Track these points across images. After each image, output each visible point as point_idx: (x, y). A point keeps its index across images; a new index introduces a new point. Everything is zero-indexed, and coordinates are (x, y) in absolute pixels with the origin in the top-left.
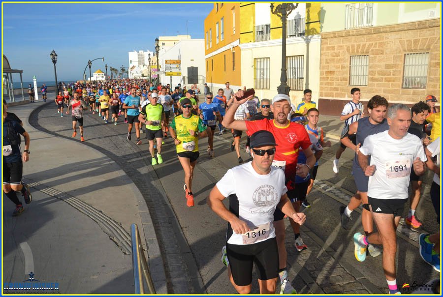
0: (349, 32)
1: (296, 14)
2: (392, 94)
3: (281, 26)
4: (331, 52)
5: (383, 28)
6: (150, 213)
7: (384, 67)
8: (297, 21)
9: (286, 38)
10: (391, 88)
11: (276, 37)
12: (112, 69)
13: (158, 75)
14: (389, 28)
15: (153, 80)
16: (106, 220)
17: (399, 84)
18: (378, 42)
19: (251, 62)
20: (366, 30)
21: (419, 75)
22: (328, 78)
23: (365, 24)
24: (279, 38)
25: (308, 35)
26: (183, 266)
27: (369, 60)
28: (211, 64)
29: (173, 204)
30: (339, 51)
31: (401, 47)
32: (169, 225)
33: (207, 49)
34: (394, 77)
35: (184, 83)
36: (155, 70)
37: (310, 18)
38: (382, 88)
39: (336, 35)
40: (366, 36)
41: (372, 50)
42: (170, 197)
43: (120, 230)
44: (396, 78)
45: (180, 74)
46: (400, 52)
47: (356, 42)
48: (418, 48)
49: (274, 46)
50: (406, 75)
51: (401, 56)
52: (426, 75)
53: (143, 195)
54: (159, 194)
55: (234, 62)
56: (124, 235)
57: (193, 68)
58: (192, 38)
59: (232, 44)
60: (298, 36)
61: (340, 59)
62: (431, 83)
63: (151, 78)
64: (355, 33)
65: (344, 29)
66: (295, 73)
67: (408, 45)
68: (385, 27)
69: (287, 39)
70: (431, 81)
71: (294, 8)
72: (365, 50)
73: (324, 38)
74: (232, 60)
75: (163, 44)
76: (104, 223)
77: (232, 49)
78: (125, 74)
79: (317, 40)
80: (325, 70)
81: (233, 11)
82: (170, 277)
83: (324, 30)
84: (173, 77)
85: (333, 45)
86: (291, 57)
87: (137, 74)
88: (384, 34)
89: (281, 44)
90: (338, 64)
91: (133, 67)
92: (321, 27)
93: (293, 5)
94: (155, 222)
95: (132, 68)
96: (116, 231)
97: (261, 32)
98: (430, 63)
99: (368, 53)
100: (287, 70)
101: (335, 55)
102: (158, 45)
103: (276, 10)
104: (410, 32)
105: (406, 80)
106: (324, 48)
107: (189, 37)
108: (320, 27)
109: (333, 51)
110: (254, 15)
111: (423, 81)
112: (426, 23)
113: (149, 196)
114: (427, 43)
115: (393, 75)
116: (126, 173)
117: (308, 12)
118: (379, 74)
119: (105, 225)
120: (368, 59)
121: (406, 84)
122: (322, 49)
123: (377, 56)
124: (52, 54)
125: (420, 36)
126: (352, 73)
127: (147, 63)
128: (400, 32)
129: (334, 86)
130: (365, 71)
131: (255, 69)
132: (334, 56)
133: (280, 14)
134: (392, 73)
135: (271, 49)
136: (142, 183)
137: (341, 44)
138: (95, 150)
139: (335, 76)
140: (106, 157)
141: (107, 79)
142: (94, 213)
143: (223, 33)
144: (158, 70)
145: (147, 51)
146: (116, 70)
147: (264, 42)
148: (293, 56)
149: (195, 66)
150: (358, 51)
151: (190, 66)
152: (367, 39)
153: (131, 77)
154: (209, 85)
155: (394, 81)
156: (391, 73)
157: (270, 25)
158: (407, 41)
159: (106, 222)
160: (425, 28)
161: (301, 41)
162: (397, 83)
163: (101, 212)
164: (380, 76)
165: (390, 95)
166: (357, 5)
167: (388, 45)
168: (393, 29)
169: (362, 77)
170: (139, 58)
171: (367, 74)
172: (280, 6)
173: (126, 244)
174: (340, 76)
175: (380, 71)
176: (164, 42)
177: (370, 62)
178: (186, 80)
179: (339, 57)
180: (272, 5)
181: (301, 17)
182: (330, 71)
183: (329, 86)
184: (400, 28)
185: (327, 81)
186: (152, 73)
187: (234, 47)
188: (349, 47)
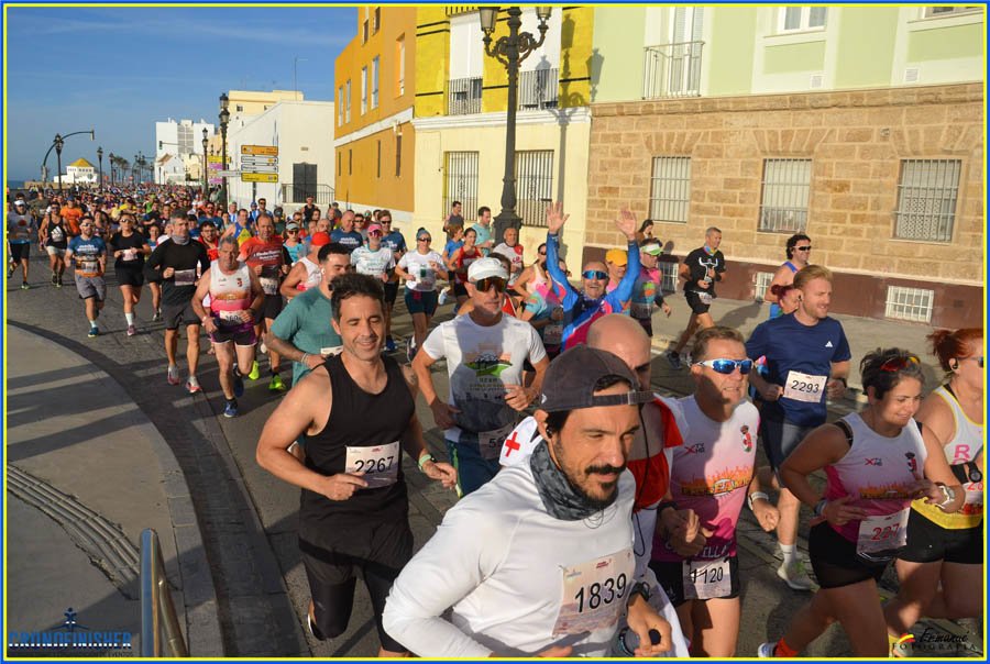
0: (651, 106)
1: (540, 60)
2: (738, 243)
3: (507, 83)
4: (612, 146)
5: (721, 102)
6: (193, 499)
7: (722, 185)
8: (542, 74)
9: (515, 110)
10: (735, 230)
11: (493, 108)
12: (114, 159)
13: (224, 179)
14: (734, 102)
15: (212, 190)
16: (83, 518)
17: (752, 223)
18: (711, 130)
19: (438, 160)
20: (686, 104)
21: (792, 205)
22: (605, 202)
23: (685, 92)
24: (501, 110)
25: (565, 106)
26: (267, 626)
27: (692, 167)
28: (346, 160)
29: (249, 480)
30: (628, 145)
31: (756, 145)
32: (238, 528)
33: (339, 125)
34: (743, 206)
35: (285, 201)
36: (218, 167)
37: (571, 70)
39: (625, 110)
40: (685, 117)
41: (698, 148)
42: (242, 462)
43: (117, 541)
44: (746, 208)
45: (276, 179)
46: (754, 155)
47: (666, 127)
48: (791, 149)
49: (491, 126)
50: (767, 203)
51: (757, 163)
52: (805, 205)
53: (177, 457)
54: (218, 455)
55: (399, 156)
56: (126, 550)
57: (305, 166)
58: (305, 99)
59: (396, 117)
60: (543, 108)
61: (631, 164)
62: (813, 223)
63: (207, 185)
64: (663, 108)
65: (640, 99)
66: (533, 189)
67: (771, 141)
68: (725, 100)
69: (517, 114)
70: (816, 219)
71: (535, 45)
72: (683, 147)
73: (599, 115)
74: (395, 154)
75: (239, 109)
76: (80, 524)
77: (395, 130)
78: (144, 172)
79: (584, 120)
80: (598, 186)
81: (400, 44)
83: (600, 98)
84: (258, 184)
85: (615, 132)
86: (525, 152)
87: (173, 175)
88: (723, 116)
89: (507, 123)
90: (627, 174)
91: (167, 157)
92: (594, 93)
93: (532, 40)
94: (204, 522)
95: (163, 160)
96: (108, 543)
97: (462, 95)
98: (813, 180)
99: (690, 152)
100: (515, 181)
101: (620, 153)
102: (226, 109)
103: (496, 48)
104: (775, 114)
105: (767, 214)
106: (598, 135)
107: (300, 96)
108: (590, 92)
109: (617, 145)
110: (447, 57)
111: (799, 218)
112: (805, 98)
113: (192, 460)
114: (808, 140)
115: (741, 202)
116: (138, 404)
117: (566, 57)
118: (712, 200)
119: (80, 529)
120: (690, 167)
121: (766, 222)
122: (592, 140)
123: (709, 160)
125: (793, 125)
126: (657, 194)
127: (199, 148)
128: (754, 113)
130: (684, 191)
131: (446, 175)
132: (618, 156)
133: (505, 58)
134: (738, 200)
135: (483, 132)
136: (176, 433)
137: (634, 131)
138: (62, 347)
139: (619, 198)
141: (100, 179)
142: (55, 501)
143: (377, 91)
144: (225, 167)
145: (199, 122)
146: (125, 162)
147: (469, 117)
148: (530, 152)
149: (310, 162)
150: (668, 148)
151: (299, 161)
152: (688, 123)
153: (160, 179)
155: (742, 215)
156: (736, 197)
157: (481, 80)
158: (769, 132)
159: (84, 522)
160: (804, 108)
161: (548, 118)
162: (748, 219)
163: (73, 498)
164: (714, 204)
165: (733, 244)
166: (669, 51)
167: (731, 138)
168: (741, 106)
169: (677, 203)
170: (180, 136)
171: (687, 198)
172: (504, 38)
173: (130, 576)
174: (630, 200)
175: (715, 193)
176: (240, 104)
177: (692, 171)
178: (290, 192)
179: (628, 159)
180: (488, 36)
181: (550, 65)
182: (610, 188)
183: (607, 221)
184: (756, 105)
185: (601, 210)
186: (210, 175)
187: (400, 125)
188: (650, 137)
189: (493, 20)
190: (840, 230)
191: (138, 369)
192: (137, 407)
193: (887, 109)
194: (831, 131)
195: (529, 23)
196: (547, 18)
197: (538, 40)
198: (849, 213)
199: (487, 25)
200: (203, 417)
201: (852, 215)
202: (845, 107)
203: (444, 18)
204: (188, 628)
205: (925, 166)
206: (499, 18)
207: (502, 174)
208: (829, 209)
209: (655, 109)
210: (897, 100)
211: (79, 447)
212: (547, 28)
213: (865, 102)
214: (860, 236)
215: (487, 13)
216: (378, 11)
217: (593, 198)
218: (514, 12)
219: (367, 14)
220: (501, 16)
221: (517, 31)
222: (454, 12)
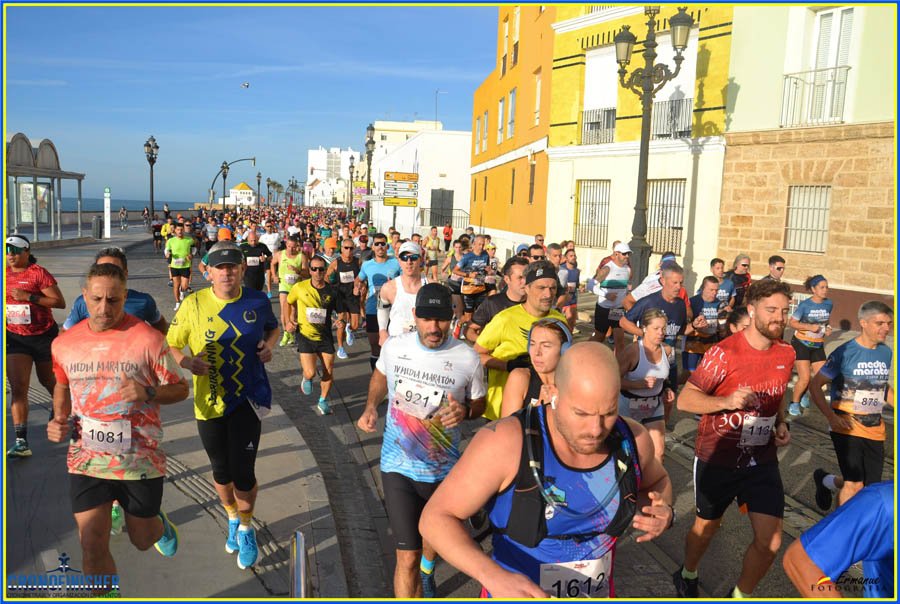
0: (790, 134)
1: (674, 90)
2: (884, 275)
3: (641, 113)
4: (746, 175)
5: (867, 128)
6: (331, 504)
7: (867, 220)
8: (676, 105)
9: (648, 140)
10: (879, 261)
11: (626, 138)
12: (272, 184)
13: (368, 203)
15: (356, 213)
18: (854, 158)
19: (570, 188)
20: (827, 132)
22: (738, 231)
23: (827, 118)
24: (634, 139)
25: (699, 136)
27: (833, 196)
28: (481, 187)
30: (763, 174)
32: (371, 535)
33: (477, 152)
34: (888, 236)
35: (422, 224)
36: (363, 191)
37: (705, 99)
38: (860, 261)
39: (761, 139)
40: (826, 145)
41: (840, 176)
45: (415, 203)
47: (804, 156)
49: (623, 155)
53: (318, 463)
55: (532, 184)
57: (443, 192)
58: (444, 129)
59: (531, 146)
60: (676, 138)
61: (767, 193)
63: (351, 208)
64: (802, 136)
65: (778, 128)
66: (664, 217)
68: (872, 126)
69: (651, 144)
71: (670, 76)
72: (824, 175)
73: (734, 144)
74: (529, 181)
75: (383, 138)
77: (529, 158)
78: (296, 195)
79: (718, 149)
80: (731, 214)
81: (537, 76)
83: (734, 128)
84: (398, 209)
85: (751, 161)
86: (657, 180)
87: (322, 198)
88: (869, 143)
89: (639, 151)
90: (761, 202)
91: (316, 182)
92: (728, 121)
93: (668, 72)
94: (340, 526)
95: (312, 185)
97: (596, 125)
99: (831, 180)
100: (646, 209)
101: (754, 182)
102: (372, 138)
103: (631, 80)
106: (731, 165)
107: (440, 125)
108: (725, 121)
109: (753, 173)
110: (582, 88)
113: (331, 466)
117: (701, 87)
118: (854, 229)
120: (829, 196)
122: (725, 170)
123: (851, 189)
124: (148, 145)
126: (793, 223)
127: (346, 175)
129: (751, 250)
130: (824, 221)
131: (577, 202)
132: (752, 184)
133: (640, 89)
134: (883, 230)
135: (617, 161)
137: (771, 160)
139: (753, 228)
141: (258, 204)
143: (513, 121)
144: (369, 192)
145: (347, 150)
146: (280, 186)
147: (601, 146)
148: (661, 180)
149: (447, 188)
150: (807, 176)
151: (437, 188)
152: (829, 151)
153: (309, 202)
155: (887, 246)
156: (881, 228)
157: (614, 111)
161: (681, 148)
164: (857, 234)
165: (876, 275)
167: (878, 165)
169: (814, 233)
170: (329, 163)
171: (826, 228)
172: (639, 70)
174: (764, 229)
175: (856, 222)
176: (384, 133)
177: (833, 201)
178: (427, 216)
179: (763, 189)
180: (623, 68)
181: (683, 95)
182: (743, 217)
185: (734, 238)
186: (354, 198)
187: (534, 154)
188: (787, 165)
189: (629, 53)
191: (285, 376)
192: (284, 413)
195: (664, 54)
196: (683, 49)
197: (673, 71)
199: (622, 57)
200: (342, 424)
203: (580, 51)
206: (634, 50)
207: (634, 203)
212: (683, 59)
215: (623, 46)
216: (516, 46)
217: (724, 227)
218: (650, 44)
219: (506, 49)
220: (636, 48)
221: (652, 63)
222: (590, 45)
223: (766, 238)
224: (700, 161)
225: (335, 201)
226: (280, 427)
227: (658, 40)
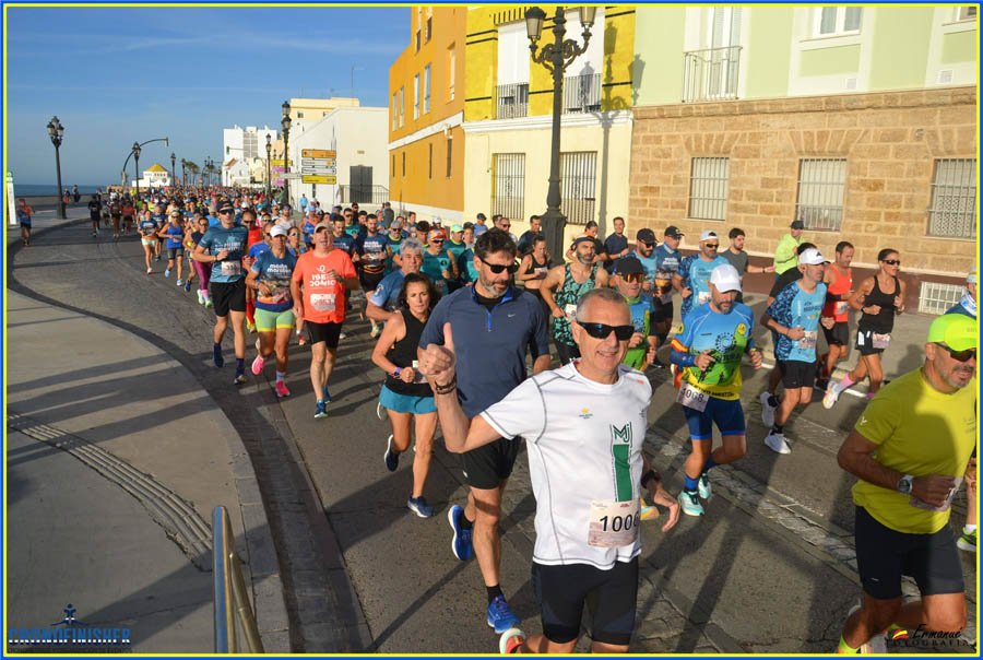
0: (691, 108)
1: (584, 66)
3: (553, 88)
4: (653, 147)
5: (758, 104)
6: (259, 481)
7: (760, 184)
8: (586, 80)
9: (560, 114)
10: (772, 227)
11: (539, 112)
12: (186, 164)
13: (286, 181)
14: (771, 104)
15: (275, 191)
16: (159, 495)
18: (748, 132)
19: (486, 161)
20: (724, 107)
21: (827, 204)
22: (646, 200)
23: (723, 95)
24: (547, 113)
25: (608, 110)
26: (327, 599)
27: (731, 167)
28: (399, 162)
29: (310, 463)
30: (669, 146)
31: (793, 144)
32: (300, 508)
33: (394, 129)
34: (779, 204)
35: (342, 201)
36: (280, 170)
37: (613, 75)
38: (755, 228)
39: (665, 113)
40: (723, 119)
41: (736, 148)
42: (303, 446)
43: (190, 517)
44: (782, 207)
45: (334, 180)
46: (791, 155)
47: (704, 129)
48: (826, 150)
49: (536, 129)
50: (803, 202)
51: (794, 163)
52: (840, 203)
53: (244, 441)
54: (280, 439)
55: (449, 159)
56: (199, 528)
57: (362, 168)
58: (361, 106)
59: (447, 121)
60: (586, 112)
61: (673, 164)
62: (849, 220)
63: (270, 187)
64: (702, 111)
65: (680, 102)
66: (577, 188)
67: (806, 141)
68: (762, 102)
69: (562, 117)
70: (852, 217)
71: (579, 52)
72: (722, 148)
73: (641, 117)
74: (446, 156)
75: (300, 115)
76: (155, 500)
77: (446, 133)
78: (213, 176)
79: (626, 123)
80: (639, 185)
81: (451, 52)
82: (300, 623)
83: (641, 102)
84: (317, 186)
85: (657, 134)
86: (570, 153)
87: (239, 178)
88: (761, 119)
89: (551, 125)
90: (666, 174)
91: (233, 162)
92: (635, 96)
93: (577, 47)
94: (268, 501)
95: (229, 164)
96: (182, 519)
97: (509, 100)
98: (848, 180)
99: (729, 152)
100: (560, 181)
101: (660, 153)
102: (288, 116)
103: (542, 55)
104: (811, 115)
105: (803, 212)
106: (639, 138)
107: (357, 102)
108: (633, 96)
109: (658, 146)
110: (495, 63)
111: (834, 216)
112: (840, 100)
113: (257, 444)
114: (843, 142)
115: (778, 200)
116: (208, 391)
117: (609, 63)
118: (749, 198)
119: (156, 505)
120: (728, 166)
122: (634, 141)
123: (746, 160)
124: (51, 126)
125: (829, 126)
126: (696, 194)
127: (262, 153)
128: (791, 115)
129: (659, 219)
130: (723, 190)
131: (494, 176)
132: (659, 157)
133: (551, 64)
134: (774, 199)
135: (529, 134)
136: (241, 418)
137: (677, 133)
138: (142, 339)
139: (660, 197)
140: (162, 356)
141: (173, 185)
142: (134, 478)
143: (428, 97)
144: (287, 170)
145: (263, 128)
146: (195, 166)
147: (516, 120)
148: (574, 153)
149: (366, 165)
150: (707, 149)
151: (356, 164)
152: (726, 126)
153: (227, 182)
154: (395, 206)
155: (778, 213)
156: (772, 196)
157: (527, 85)
158: (805, 133)
159: (160, 499)
160: (839, 110)
161: (591, 122)
162: (783, 217)
163: (150, 477)
164: (751, 203)
165: (770, 241)
166: (708, 56)
167: (768, 139)
168: (777, 108)
169: (720, 202)
170: (245, 142)
171: (726, 197)
172: (549, 45)
173: (202, 550)
174: (670, 199)
175: (752, 192)
176: (301, 111)
177: (730, 175)
178: (347, 193)
179: (668, 160)
180: (534, 43)
181: (593, 70)
182: (651, 188)
183: (648, 219)
184: (792, 107)
185: (642, 209)
186: (273, 177)
187: (450, 129)
188: (690, 138)
189: (539, 28)
190: (874, 228)
192: (207, 394)
193: (920, 110)
194: (866, 132)
195: (573, 31)
196: (590, 26)
197: (582, 46)
198: (884, 210)
199: (533, 33)
200: (267, 403)
201: (886, 214)
202: (879, 108)
203: (492, 27)
204: (254, 599)
205: (959, 164)
206: (544, 26)
207: (548, 175)
208: (864, 208)
209: (694, 111)
210: (930, 102)
211: (156, 430)
212: (590, 35)
213: (899, 103)
214: (894, 233)
215: (534, 22)
216: (430, 22)
217: (635, 197)
218: (560, 19)
219: (419, 24)
220: (546, 24)
221: (562, 39)
222: (502, 21)
223: (672, 207)
224: (611, 134)
225: (253, 181)
226: (203, 410)
227: (567, 16)
